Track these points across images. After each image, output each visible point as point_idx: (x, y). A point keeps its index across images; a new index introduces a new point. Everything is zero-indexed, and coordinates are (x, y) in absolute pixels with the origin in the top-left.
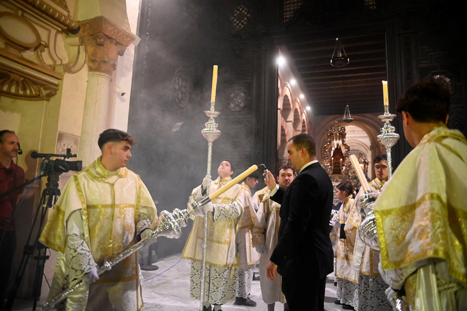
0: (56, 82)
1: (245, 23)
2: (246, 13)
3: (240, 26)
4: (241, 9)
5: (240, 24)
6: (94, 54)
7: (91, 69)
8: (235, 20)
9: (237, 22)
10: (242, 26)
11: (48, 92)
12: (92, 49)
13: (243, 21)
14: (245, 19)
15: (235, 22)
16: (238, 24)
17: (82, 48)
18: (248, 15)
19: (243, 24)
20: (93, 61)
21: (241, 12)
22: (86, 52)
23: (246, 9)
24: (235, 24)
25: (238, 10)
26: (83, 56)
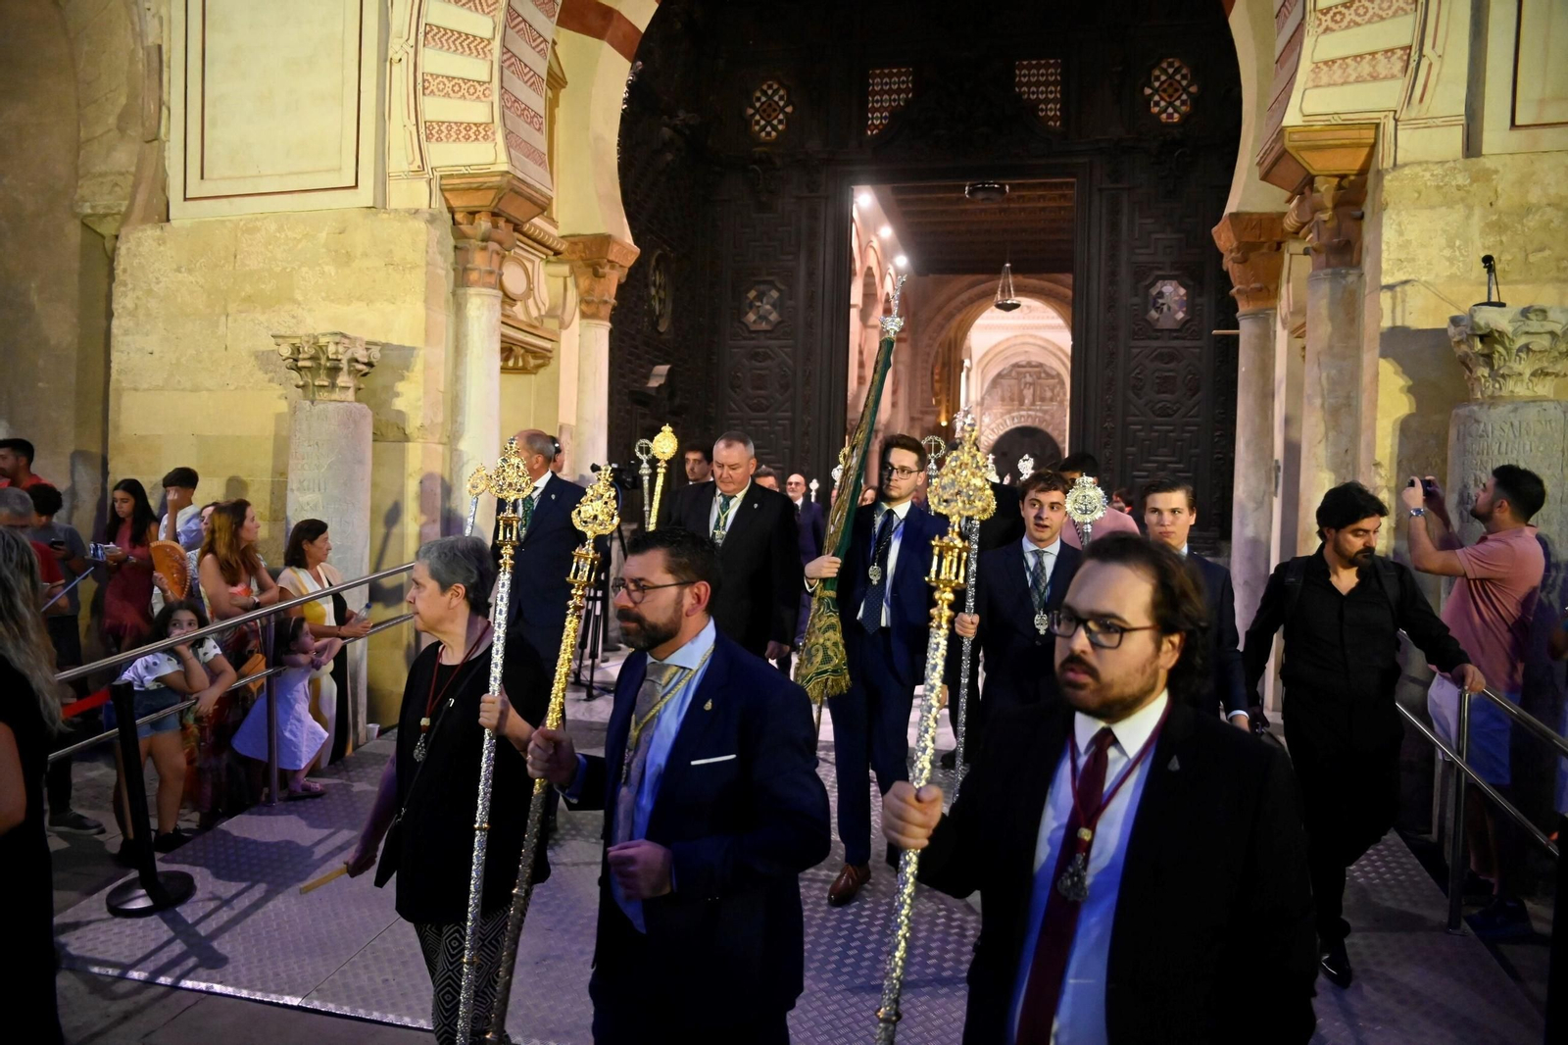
0: (547, 345)
1: (780, 127)
2: (781, 103)
3: (769, 134)
4: (770, 92)
5: (769, 129)
6: (590, 291)
7: (584, 315)
8: (757, 117)
9: (763, 123)
10: (774, 134)
11: (540, 361)
12: (587, 282)
13: (775, 122)
14: (781, 117)
15: (758, 123)
16: (763, 129)
17: (570, 282)
18: (789, 109)
19: (774, 128)
20: (588, 303)
21: (770, 98)
22: (577, 286)
23: (782, 92)
24: (757, 128)
25: (765, 93)
26: (573, 296)
